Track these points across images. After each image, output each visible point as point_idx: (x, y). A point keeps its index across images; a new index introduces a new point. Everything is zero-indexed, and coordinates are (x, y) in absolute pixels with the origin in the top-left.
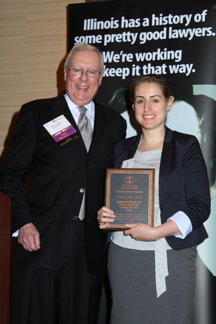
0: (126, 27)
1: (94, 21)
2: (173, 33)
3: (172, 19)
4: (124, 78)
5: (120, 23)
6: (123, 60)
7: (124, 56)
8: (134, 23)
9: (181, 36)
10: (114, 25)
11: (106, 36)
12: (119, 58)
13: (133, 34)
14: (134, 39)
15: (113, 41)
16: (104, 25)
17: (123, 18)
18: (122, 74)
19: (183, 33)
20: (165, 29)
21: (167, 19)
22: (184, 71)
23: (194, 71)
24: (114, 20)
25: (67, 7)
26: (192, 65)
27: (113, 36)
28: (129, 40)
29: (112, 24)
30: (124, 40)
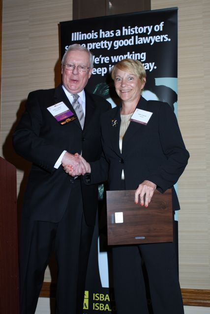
0: (104, 37)
1: (79, 34)
2: (138, 40)
3: (138, 29)
4: (103, 75)
5: (98, 34)
6: (102, 62)
7: (102, 59)
8: (109, 34)
9: (145, 42)
10: (95, 36)
11: (88, 45)
12: (99, 60)
13: (108, 42)
14: (110, 46)
15: (94, 48)
16: (87, 36)
17: (101, 30)
18: (101, 72)
19: (146, 40)
20: (133, 37)
21: (134, 30)
22: (148, 68)
23: (155, 68)
24: (94, 32)
25: (59, 25)
26: (153, 63)
27: (94, 44)
28: (106, 47)
29: (93, 35)
30: (102, 47)
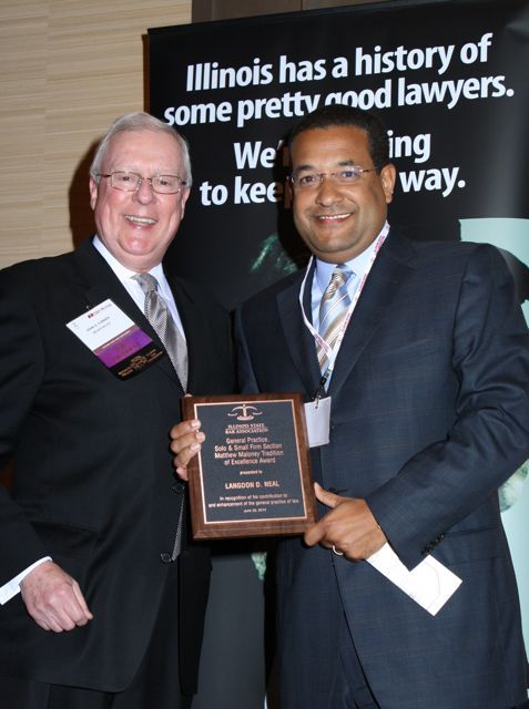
0: (292, 79)
1: (212, 69)
2: (407, 92)
3: (405, 57)
5: (275, 71)
8: (312, 70)
9: (429, 100)
10: (262, 77)
11: (241, 104)
12: (273, 156)
13: (307, 99)
15: (258, 116)
16: (236, 77)
17: (283, 59)
19: (432, 93)
20: (388, 83)
21: (394, 59)
22: (438, 186)
23: (462, 184)
24: (261, 65)
25: (144, 37)
26: (456, 170)
27: (260, 103)
28: (299, 113)
29: (257, 74)
30: (288, 113)
